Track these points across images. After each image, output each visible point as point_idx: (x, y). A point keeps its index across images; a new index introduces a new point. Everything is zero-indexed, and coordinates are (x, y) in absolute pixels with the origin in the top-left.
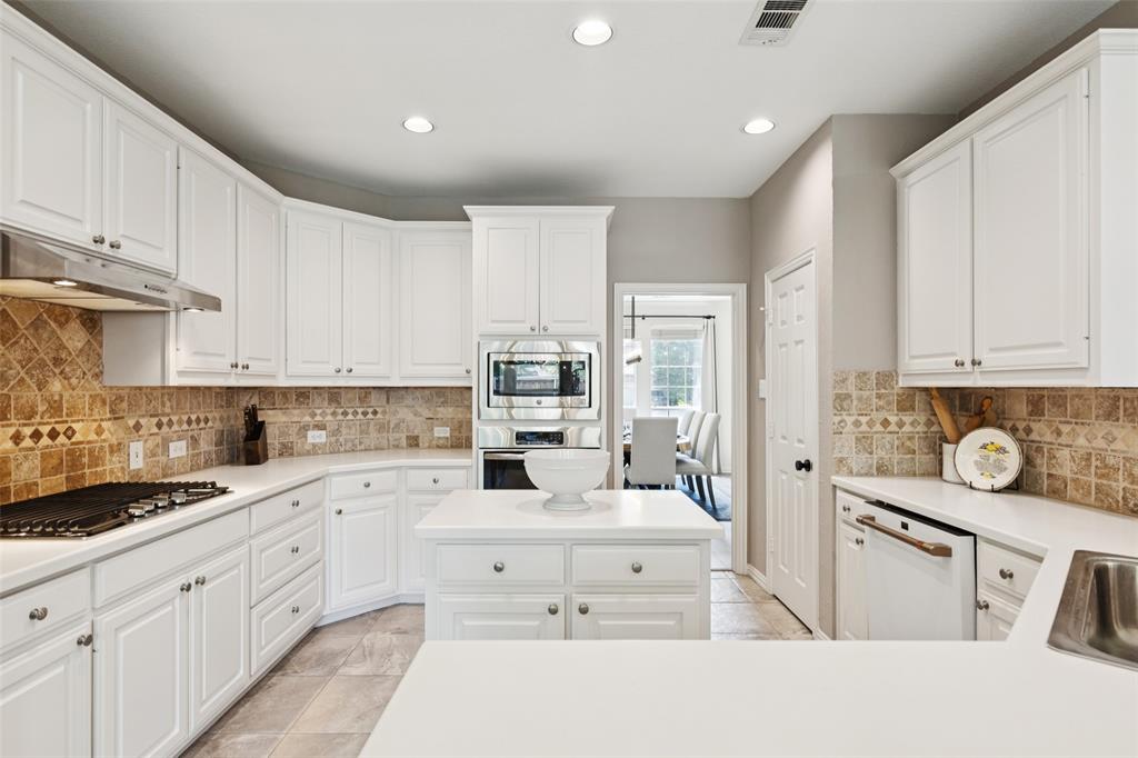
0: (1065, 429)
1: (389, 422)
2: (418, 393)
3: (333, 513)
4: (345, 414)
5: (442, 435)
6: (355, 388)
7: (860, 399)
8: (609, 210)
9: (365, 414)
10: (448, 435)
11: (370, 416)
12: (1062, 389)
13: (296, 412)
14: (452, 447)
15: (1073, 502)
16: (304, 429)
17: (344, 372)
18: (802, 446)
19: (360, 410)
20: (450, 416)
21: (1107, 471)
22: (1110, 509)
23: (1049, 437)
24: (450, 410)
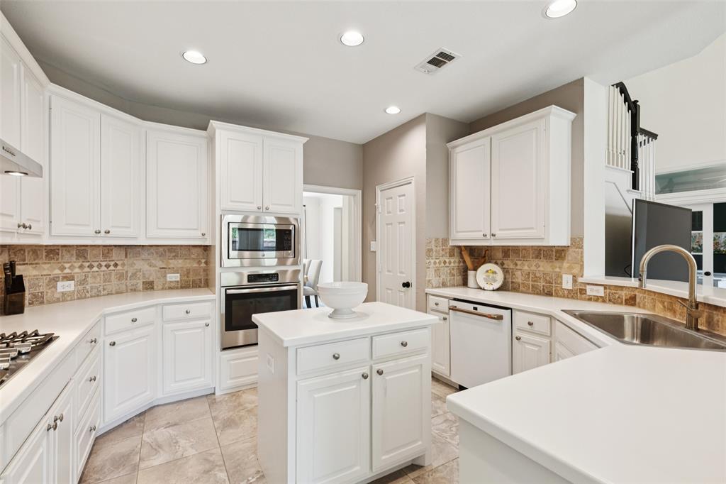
0: (519, 263)
1: (127, 272)
2: (152, 250)
3: (107, 345)
4: (91, 267)
5: (174, 280)
6: (99, 246)
7: (436, 251)
8: (305, 140)
9: (108, 266)
10: (179, 279)
11: (112, 268)
12: (517, 246)
13: (46, 266)
14: (182, 287)
15: (522, 292)
16: (55, 280)
17: (103, 234)
18: (404, 275)
19: (104, 264)
20: (180, 266)
21: (536, 279)
22: (538, 294)
23: (512, 266)
24: (180, 261)
